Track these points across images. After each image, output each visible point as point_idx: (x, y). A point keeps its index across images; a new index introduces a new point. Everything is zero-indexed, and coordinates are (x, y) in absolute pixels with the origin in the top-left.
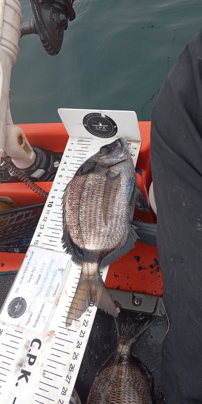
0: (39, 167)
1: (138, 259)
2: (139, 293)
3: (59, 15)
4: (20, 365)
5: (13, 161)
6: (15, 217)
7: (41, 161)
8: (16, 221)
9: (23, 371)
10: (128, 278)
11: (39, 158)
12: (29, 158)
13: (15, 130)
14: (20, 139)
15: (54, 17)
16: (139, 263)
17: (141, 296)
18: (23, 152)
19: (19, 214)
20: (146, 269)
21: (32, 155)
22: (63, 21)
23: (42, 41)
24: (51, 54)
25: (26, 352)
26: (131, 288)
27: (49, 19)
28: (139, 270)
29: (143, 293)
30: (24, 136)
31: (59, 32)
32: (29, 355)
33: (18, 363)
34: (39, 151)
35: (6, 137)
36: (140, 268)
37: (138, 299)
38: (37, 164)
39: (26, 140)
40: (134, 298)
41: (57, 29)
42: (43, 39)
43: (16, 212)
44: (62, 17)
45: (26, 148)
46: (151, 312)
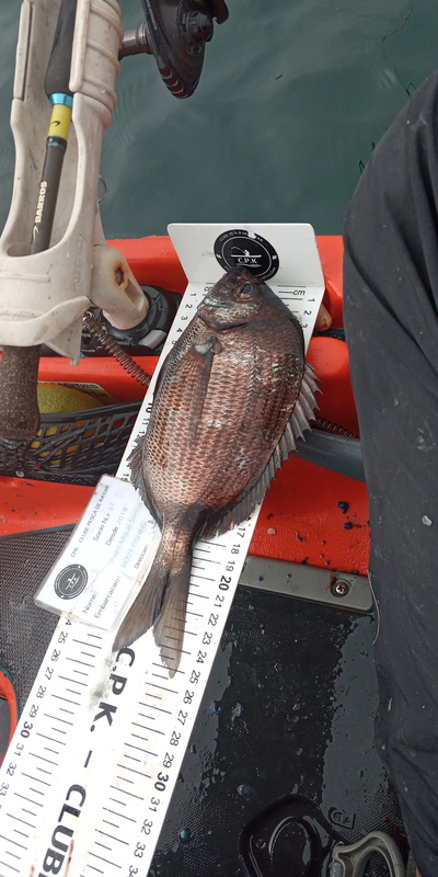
0: (154, 327)
1: (346, 507)
2: (345, 572)
3: (195, 15)
4: (98, 694)
5: (106, 315)
6: (110, 422)
7: (159, 314)
8: (112, 429)
9: (103, 705)
10: (325, 542)
11: (154, 308)
12: (135, 310)
13: (110, 256)
14: (119, 271)
15: (186, 19)
16: (347, 514)
17: (348, 578)
18: (125, 298)
19: (117, 417)
20: (360, 526)
21: (142, 303)
22: (204, 28)
23: (161, 71)
24: (179, 96)
25: (109, 672)
26: (329, 563)
27: (175, 26)
28: (346, 528)
29: (352, 573)
30: (126, 267)
31: (196, 50)
32: (113, 677)
33: (94, 691)
34: (154, 293)
35: (94, 272)
36: (350, 526)
37: (342, 583)
38: (151, 321)
39: (130, 276)
40: (334, 582)
41: (191, 44)
42: (163, 67)
43: (111, 414)
44: (202, 18)
45: (130, 291)
46: (366, 609)
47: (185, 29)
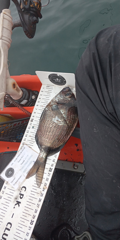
0: (24, 99)
2: (77, 162)
5: (11, 96)
6: (13, 125)
9: (17, 202)
10: (72, 155)
11: (24, 94)
13: (11, 81)
14: (14, 85)
16: (77, 147)
18: (16, 92)
20: (81, 150)
21: (21, 93)
24: (30, 38)
25: (19, 193)
26: (73, 160)
27: (28, 20)
28: (77, 151)
33: (15, 198)
34: (24, 90)
37: (76, 165)
39: (17, 86)
41: (32, 25)
42: (25, 31)
43: (13, 122)
44: (35, 18)
46: (82, 172)
47: (30, 21)
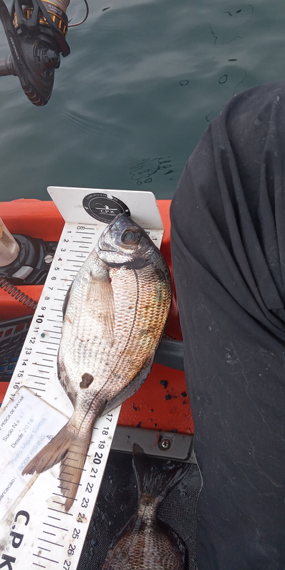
1: (166, 384)
2: (168, 431)
3: (46, 51)
4: (1, 547)
7: (27, 255)
9: (5, 557)
10: (152, 410)
11: (23, 250)
12: (9, 253)
15: (40, 53)
16: (167, 389)
17: (170, 435)
18: (1, 244)
20: (176, 397)
21: (14, 248)
22: (53, 59)
23: (24, 88)
24: (37, 104)
25: (9, 530)
26: (156, 425)
27: (32, 57)
28: (167, 399)
29: (172, 431)
30: (1, 223)
32: (12, 534)
34: (23, 240)
36: (169, 397)
37: (166, 440)
38: (21, 260)
39: (4, 229)
40: (160, 439)
41: (44, 69)
42: (25, 85)
44: (51, 53)
45: (4, 239)
46: (183, 458)
47: (39, 60)
